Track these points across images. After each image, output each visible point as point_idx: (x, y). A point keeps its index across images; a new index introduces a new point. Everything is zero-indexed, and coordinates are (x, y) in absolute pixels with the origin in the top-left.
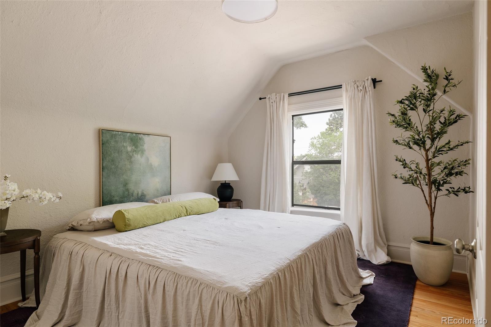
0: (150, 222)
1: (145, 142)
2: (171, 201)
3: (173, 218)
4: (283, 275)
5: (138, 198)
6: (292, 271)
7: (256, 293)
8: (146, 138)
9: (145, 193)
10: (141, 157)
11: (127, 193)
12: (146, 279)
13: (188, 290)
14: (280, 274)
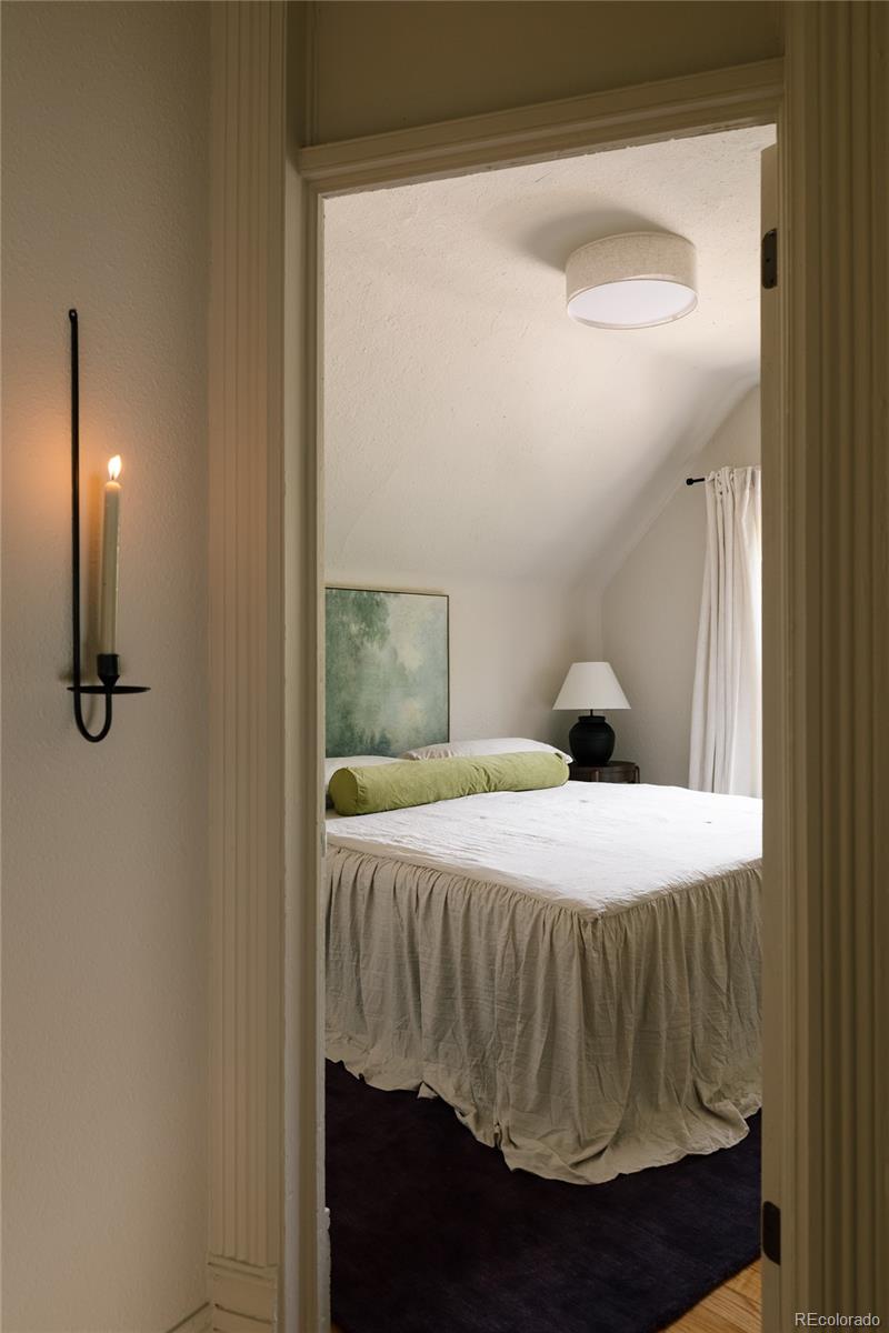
0: (407, 798)
1: (390, 611)
2: (450, 755)
3: (456, 794)
4: (685, 901)
5: (373, 748)
6: (709, 898)
7: (617, 917)
8: (391, 602)
9: (388, 736)
10: (381, 648)
11: (349, 734)
12: (411, 890)
13: (490, 905)
14: (677, 897)
